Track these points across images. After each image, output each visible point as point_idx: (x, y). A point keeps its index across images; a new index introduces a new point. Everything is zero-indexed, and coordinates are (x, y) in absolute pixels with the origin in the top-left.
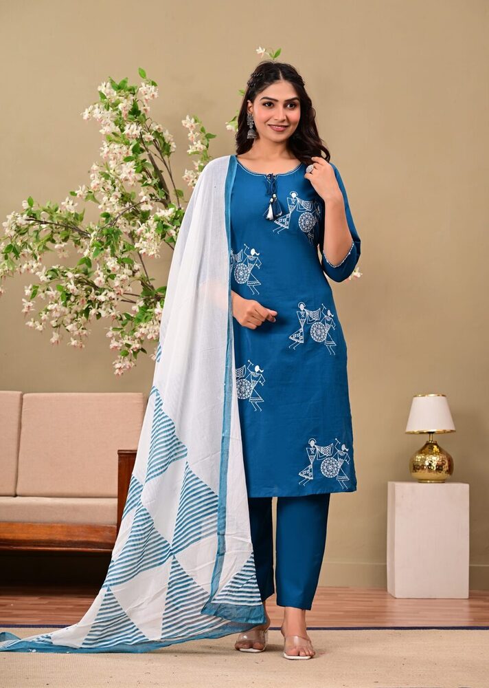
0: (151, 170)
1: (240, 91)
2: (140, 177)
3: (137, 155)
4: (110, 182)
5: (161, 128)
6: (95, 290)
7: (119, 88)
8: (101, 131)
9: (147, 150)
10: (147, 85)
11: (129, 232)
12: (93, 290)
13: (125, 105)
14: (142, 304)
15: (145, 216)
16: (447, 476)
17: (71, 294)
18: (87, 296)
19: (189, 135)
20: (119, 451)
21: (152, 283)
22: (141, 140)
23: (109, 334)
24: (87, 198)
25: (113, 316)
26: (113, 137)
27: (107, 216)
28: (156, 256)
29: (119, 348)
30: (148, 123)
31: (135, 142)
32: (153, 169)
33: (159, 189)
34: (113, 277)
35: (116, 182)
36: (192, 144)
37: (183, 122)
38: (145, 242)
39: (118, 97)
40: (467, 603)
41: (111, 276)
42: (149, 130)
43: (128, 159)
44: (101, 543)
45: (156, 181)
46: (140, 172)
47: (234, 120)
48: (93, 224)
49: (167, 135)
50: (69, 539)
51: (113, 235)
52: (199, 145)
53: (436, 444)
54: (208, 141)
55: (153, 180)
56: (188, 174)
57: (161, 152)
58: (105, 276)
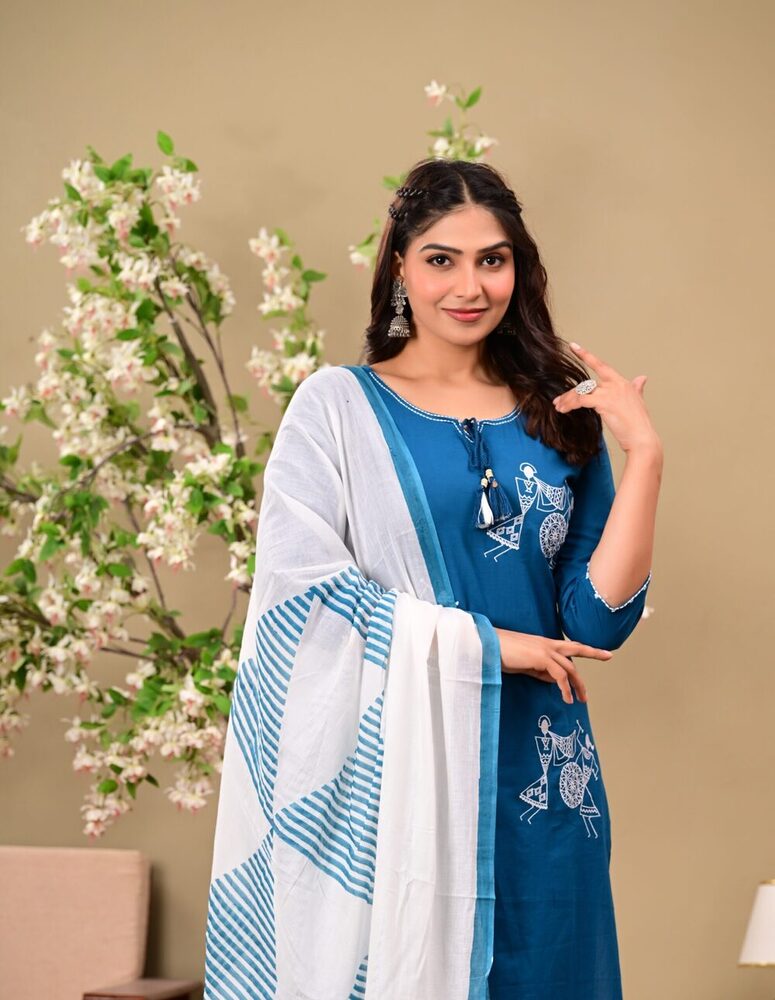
0: (177, 359)
2: (152, 374)
3: (146, 326)
4: (82, 382)
5: (204, 261)
6: (43, 630)
7: (111, 177)
9: (170, 312)
10: (177, 172)
11: (123, 497)
12: (38, 631)
13: (123, 215)
14: (148, 669)
15: (160, 468)
18: (24, 644)
19: (266, 273)
22: (157, 291)
23: (73, 734)
24: (29, 415)
25: (83, 694)
26: (95, 281)
27: (74, 462)
28: (185, 565)
29: (94, 771)
30: (173, 251)
31: (143, 295)
32: (182, 357)
33: (194, 402)
34: (84, 605)
35: (99, 383)
36: (272, 293)
37: (253, 243)
38: (160, 532)
39: (107, 196)
41: (80, 603)
42: (176, 270)
43: (126, 335)
45: (188, 385)
46: (154, 364)
47: (370, 240)
49: (214, 275)
52: (285, 298)
54: (309, 287)
55: (181, 381)
56: (259, 359)
57: (200, 314)
58: (67, 604)
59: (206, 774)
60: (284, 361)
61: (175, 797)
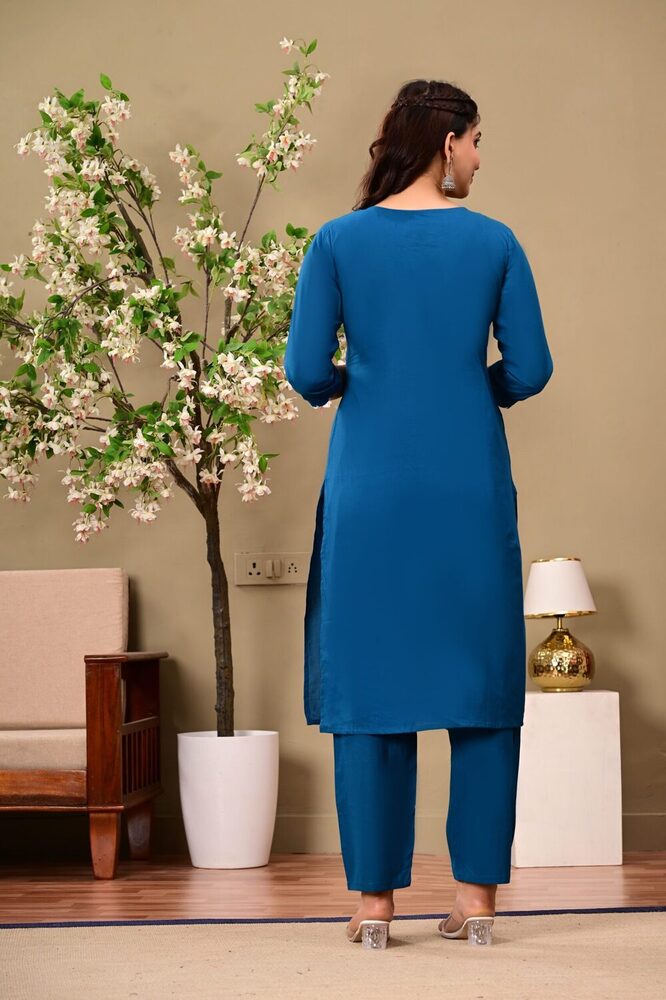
0: (124, 229)
1: (256, 105)
2: (106, 240)
3: (101, 206)
4: (61, 249)
5: (138, 165)
6: (43, 413)
7: (70, 105)
8: (45, 171)
9: (117, 199)
10: (114, 100)
11: (93, 324)
12: (40, 414)
13: (81, 131)
14: (114, 432)
15: (116, 299)
16: (587, 681)
17: (6, 421)
18: (31, 423)
19: (181, 174)
20: (86, 657)
21: (130, 400)
22: (106, 183)
23: (66, 480)
24: (27, 273)
25: (72, 452)
26: (64, 180)
27: (59, 300)
28: (133, 359)
29: (82, 502)
30: (117, 156)
31: (98, 187)
32: (127, 228)
33: (136, 258)
34: (69, 393)
35: (72, 248)
36: (187, 188)
37: (171, 154)
38: (117, 339)
39: (70, 119)
40: (620, 872)
41: (65, 391)
42: (120, 169)
43: (87, 213)
44: (62, 797)
45: (130, 245)
46: (107, 233)
47: (249, 149)
48: (36, 313)
49: (146, 175)
50: (14, 793)
51: (67, 329)
52: (196, 190)
53: (567, 633)
54: (210, 182)
55: (126, 243)
56: (181, 233)
57: (138, 201)
58: (57, 392)
59: (156, 499)
60: (196, 232)
61: (135, 515)
